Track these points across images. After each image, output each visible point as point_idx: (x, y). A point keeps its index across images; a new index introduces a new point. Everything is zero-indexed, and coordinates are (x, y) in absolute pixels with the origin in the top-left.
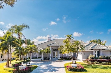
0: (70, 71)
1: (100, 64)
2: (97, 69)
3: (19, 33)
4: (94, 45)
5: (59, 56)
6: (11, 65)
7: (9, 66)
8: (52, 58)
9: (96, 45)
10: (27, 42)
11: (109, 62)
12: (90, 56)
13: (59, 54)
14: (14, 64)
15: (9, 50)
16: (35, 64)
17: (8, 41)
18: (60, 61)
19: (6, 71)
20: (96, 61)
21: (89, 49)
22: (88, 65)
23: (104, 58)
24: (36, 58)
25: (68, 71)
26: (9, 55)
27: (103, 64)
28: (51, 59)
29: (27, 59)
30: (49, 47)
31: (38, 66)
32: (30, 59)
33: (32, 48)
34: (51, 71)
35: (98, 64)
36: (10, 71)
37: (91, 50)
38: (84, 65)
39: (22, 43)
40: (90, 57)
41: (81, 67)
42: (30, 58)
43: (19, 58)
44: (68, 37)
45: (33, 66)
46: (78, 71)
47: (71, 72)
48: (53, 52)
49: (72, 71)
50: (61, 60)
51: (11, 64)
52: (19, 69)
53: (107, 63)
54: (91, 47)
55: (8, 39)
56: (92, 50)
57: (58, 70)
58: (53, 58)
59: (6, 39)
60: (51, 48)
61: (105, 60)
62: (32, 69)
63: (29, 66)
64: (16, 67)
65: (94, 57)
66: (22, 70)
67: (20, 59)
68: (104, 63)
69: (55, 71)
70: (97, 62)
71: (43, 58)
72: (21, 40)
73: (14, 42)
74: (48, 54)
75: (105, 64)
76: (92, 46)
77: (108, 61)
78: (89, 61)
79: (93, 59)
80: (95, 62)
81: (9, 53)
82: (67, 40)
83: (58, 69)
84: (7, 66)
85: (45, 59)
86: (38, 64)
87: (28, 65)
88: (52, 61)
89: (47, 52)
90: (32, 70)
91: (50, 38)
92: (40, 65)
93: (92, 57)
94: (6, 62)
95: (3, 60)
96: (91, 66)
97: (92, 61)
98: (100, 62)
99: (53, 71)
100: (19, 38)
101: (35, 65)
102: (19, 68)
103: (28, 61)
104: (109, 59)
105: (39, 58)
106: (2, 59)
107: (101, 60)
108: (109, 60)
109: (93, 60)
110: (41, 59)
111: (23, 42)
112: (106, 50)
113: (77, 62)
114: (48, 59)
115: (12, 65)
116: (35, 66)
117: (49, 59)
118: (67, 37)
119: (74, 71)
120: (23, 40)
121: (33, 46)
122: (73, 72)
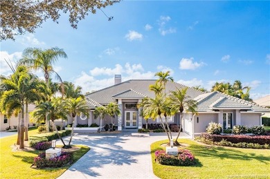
0: (163, 164)
1: (234, 146)
2: (226, 159)
3: (46, 69)
4: (221, 98)
5: (140, 123)
6: (27, 144)
7: (22, 147)
8: (123, 127)
9: (226, 98)
10: (65, 89)
11: (256, 143)
12: (212, 126)
13: (140, 118)
14: (34, 142)
15: (23, 109)
16: (83, 142)
17: (21, 89)
18: (142, 136)
19: (16, 159)
20: (225, 138)
21: (209, 108)
22: (206, 149)
23: (243, 131)
24: (87, 126)
25: (158, 162)
26: (23, 121)
27: (241, 147)
28: (120, 128)
29: (64, 129)
30: (117, 100)
31: (89, 149)
32: (71, 129)
33: (75, 105)
34: (120, 163)
35: (229, 145)
36: (26, 160)
37: (214, 112)
38: (197, 147)
39: (53, 92)
40: (210, 128)
41: (186, 156)
42: (71, 125)
43: (47, 126)
44: (161, 76)
45: (79, 146)
46: (181, 165)
47: (164, 166)
48: (126, 112)
49: (166, 164)
50: (144, 132)
51: (27, 140)
52: (47, 157)
53: (251, 144)
54: (213, 104)
55: (22, 84)
56: (215, 110)
57: (134, 161)
58: (126, 126)
59: (17, 83)
60: (120, 102)
61: (247, 136)
62: (75, 156)
63: (69, 147)
64: (40, 149)
65: (219, 129)
66: (54, 160)
67: (48, 129)
68: (244, 144)
69: (128, 162)
70: (228, 141)
71: (101, 127)
72: (51, 84)
73: (34, 90)
74: (114, 116)
75: (246, 147)
76: (217, 102)
77: (253, 139)
78: (210, 138)
79: (218, 134)
80: (222, 142)
81: (23, 117)
82: (159, 84)
83: (134, 158)
84: (19, 146)
85: (106, 128)
86: (90, 142)
87: (67, 144)
88: (123, 135)
89: (112, 112)
90: (76, 160)
91: (118, 77)
92: (95, 146)
93: (216, 128)
94: (16, 135)
95: (8, 129)
96: (214, 151)
97: (217, 140)
98: (235, 141)
99: (124, 164)
100: (47, 78)
101: (84, 146)
102: (46, 155)
103: (68, 133)
104: (257, 134)
105: (92, 126)
106: (7, 125)
107: (237, 136)
108: (255, 137)
109: (217, 136)
110: (96, 129)
111: (54, 88)
112: (248, 112)
113: (181, 138)
114: (114, 130)
115: (31, 143)
116: (82, 148)
117: (115, 128)
118: (158, 78)
119: (170, 164)
120: (55, 84)
121: (77, 100)
122: (168, 166)
